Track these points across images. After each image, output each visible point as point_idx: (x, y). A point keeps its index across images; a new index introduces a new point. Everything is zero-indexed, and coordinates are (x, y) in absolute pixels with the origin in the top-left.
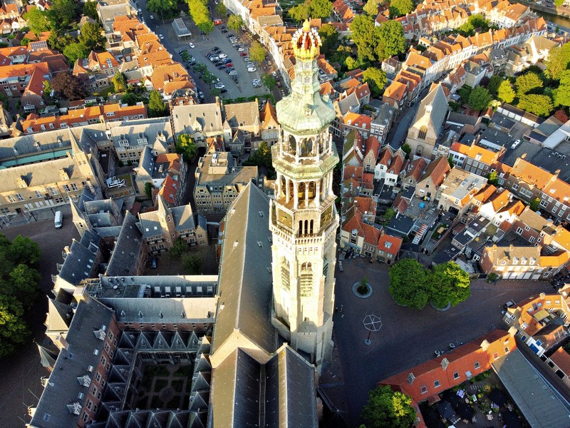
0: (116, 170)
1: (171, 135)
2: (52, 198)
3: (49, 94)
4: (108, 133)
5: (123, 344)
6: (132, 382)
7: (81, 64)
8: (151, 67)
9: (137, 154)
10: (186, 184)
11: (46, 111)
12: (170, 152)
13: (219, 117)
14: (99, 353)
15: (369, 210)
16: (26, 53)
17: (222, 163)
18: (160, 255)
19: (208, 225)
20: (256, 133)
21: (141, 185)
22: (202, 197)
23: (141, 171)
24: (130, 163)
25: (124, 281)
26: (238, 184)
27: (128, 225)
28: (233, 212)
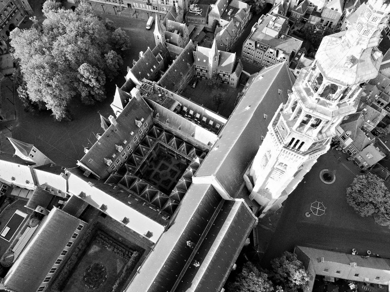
2: (151, 5)
5: (151, 133)
6: (148, 159)
10: (244, 30)
14: (134, 134)
15: (373, 121)
17: (276, 27)
18: (201, 80)
19: (242, 73)
20: (319, 8)
21: (211, 20)
22: (249, 48)
25: (167, 93)
26: (280, 51)
27: (187, 50)
28: (261, 78)
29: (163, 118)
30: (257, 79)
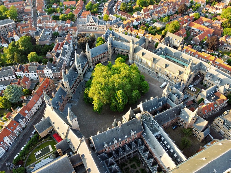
0: (198, 84)
2: (168, 77)
3: (203, 41)
4: (208, 69)
5: (136, 142)
6: (127, 156)
7: (226, 37)
9: (211, 84)
10: (219, 111)
11: (197, 47)
12: (224, 95)
14: (127, 138)
16: (211, 23)
18: (180, 127)
19: (208, 135)
21: (200, 97)
22: (218, 123)
23: (204, 92)
24: (206, 85)
25: (156, 124)
27: (178, 107)
28: (220, 144)
29: (147, 137)
30: (218, 143)
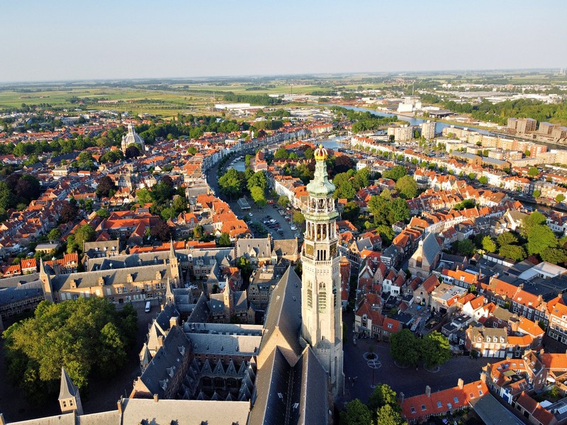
1: (233, 259)
4: (189, 255)
7: (172, 220)
8: (221, 223)
9: (207, 271)
12: (233, 267)
13: (268, 248)
17: (270, 272)
20: (294, 261)
22: (254, 294)
23: (212, 276)
24: (201, 278)
